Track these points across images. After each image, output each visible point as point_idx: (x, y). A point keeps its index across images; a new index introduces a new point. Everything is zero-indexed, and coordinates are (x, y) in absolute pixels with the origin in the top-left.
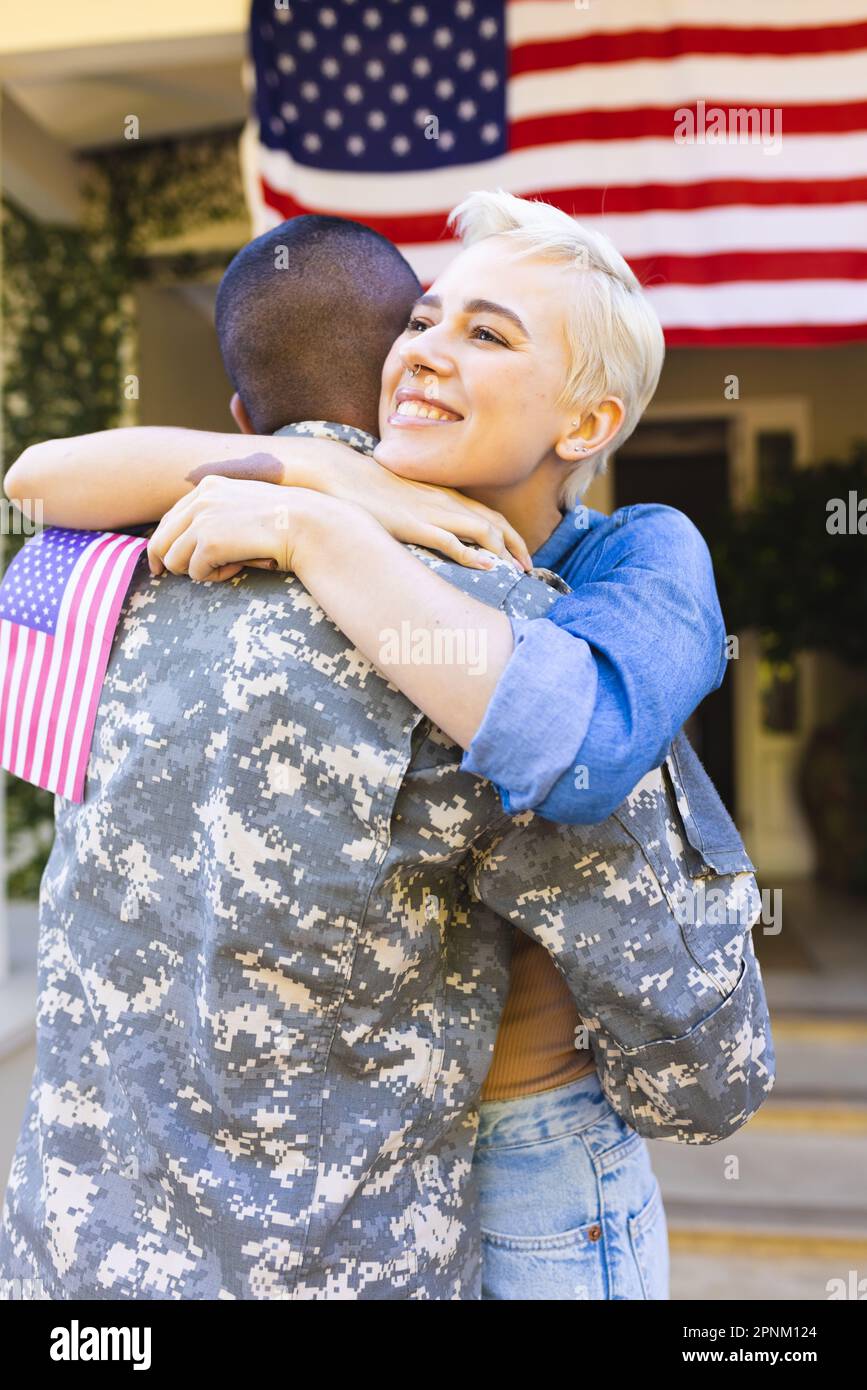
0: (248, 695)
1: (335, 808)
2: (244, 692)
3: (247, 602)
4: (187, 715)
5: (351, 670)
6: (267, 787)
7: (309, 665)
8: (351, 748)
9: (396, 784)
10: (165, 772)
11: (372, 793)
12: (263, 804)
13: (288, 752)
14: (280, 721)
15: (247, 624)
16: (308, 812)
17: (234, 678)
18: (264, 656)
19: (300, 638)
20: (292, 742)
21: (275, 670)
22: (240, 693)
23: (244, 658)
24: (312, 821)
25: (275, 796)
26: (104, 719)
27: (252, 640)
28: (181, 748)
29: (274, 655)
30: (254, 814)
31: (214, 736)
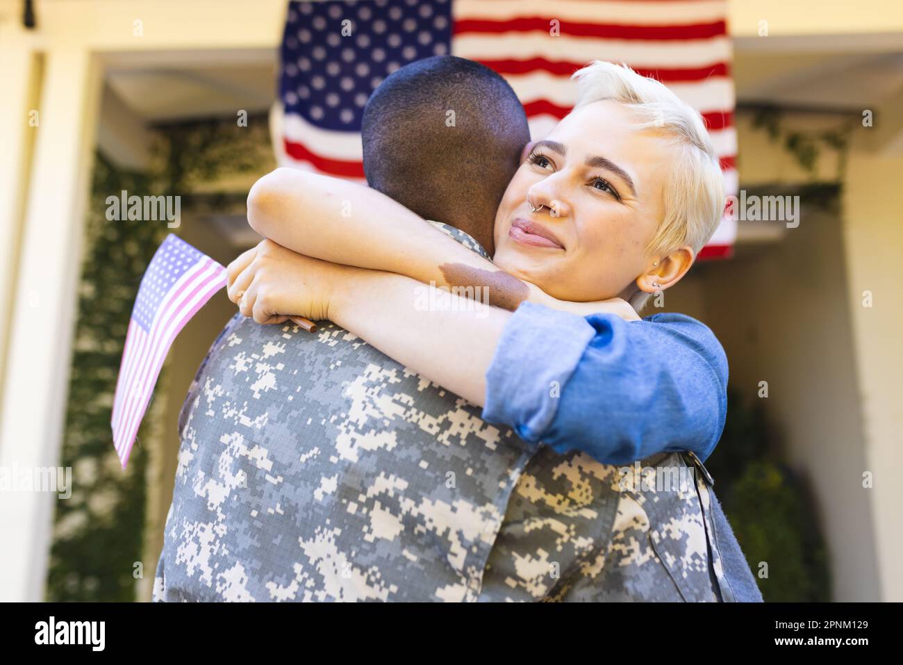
0: (359, 448)
1: (430, 555)
2: (356, 446)
3: (364, 365)
4: (303, 458)
5: (453, 431)
6: (370, 531)
7: (416, 425)
8: (450, 503)
9: (490, 540)
10: (278, 506)
11: (468, 546)
12: (364, 546)
13: (389, 503)
14: (383, 474)
15: (364, 384)
16: (405, 558)
17: (348, 431)
18: (376, 415)
19: (408, 402)
20: (391, 494)
21: (385, 429)
22: (352, 446)
23: (358, 414)
24: (409, 565)
25: (377, 540)
26: (225, 446)
27: (367, 400)
28: (293, 487)
29: (385, 415)
30: (356, 555)
31: (324, 480)
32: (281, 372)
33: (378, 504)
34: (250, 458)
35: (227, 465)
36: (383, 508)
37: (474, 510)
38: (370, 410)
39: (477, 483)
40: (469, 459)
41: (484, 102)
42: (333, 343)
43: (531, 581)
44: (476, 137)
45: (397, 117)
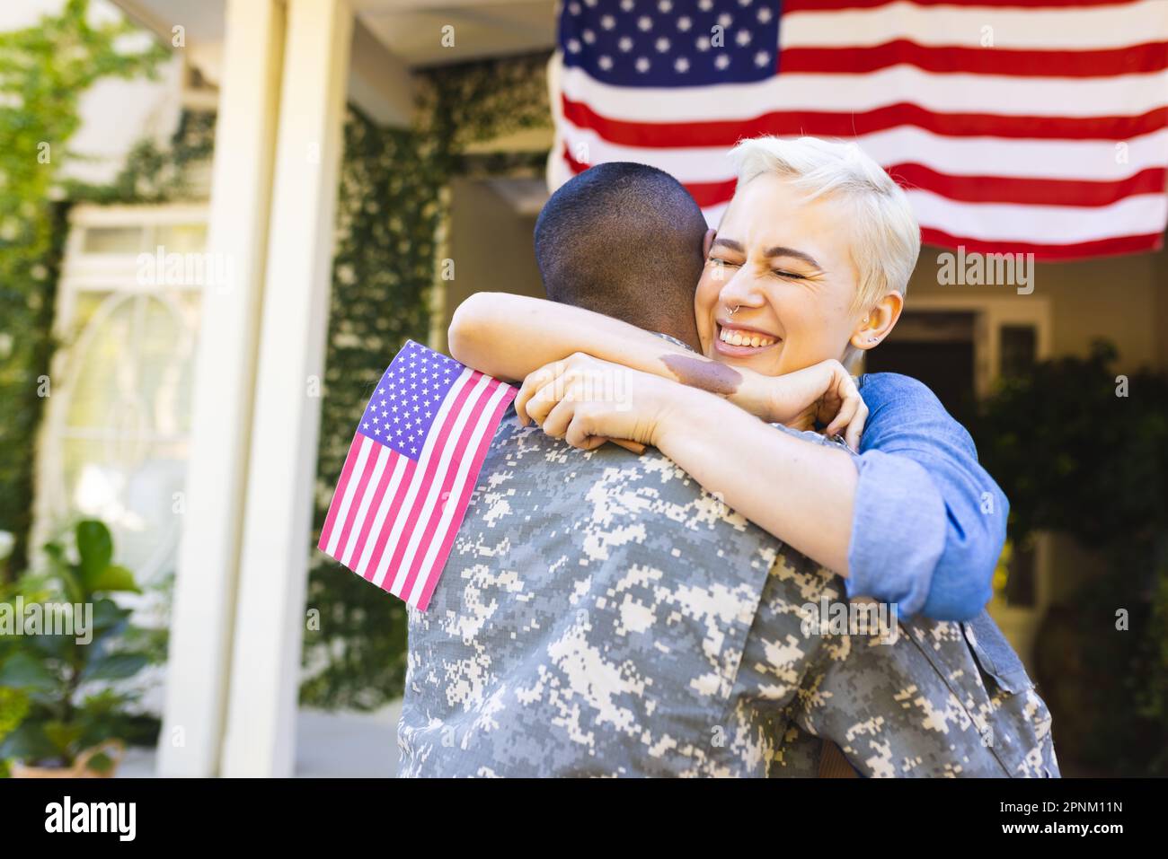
0: (608, 546)
2: (604, 544)
3: (601, 471)
4: (552, 569)
5: (701, 517)
6: (621, 625)
7: (663, 515)
8: (707, 589)
11: (724, 628)
12: (618, 641)
13: (641, 594)
15: (604, 487)
16: (657, 649)
17: (594, 533)
18: (622, 512)
19: (653, 494)
20: (645, 585)
21: (633, 522)
22: (600, 545)
23: (602, 515)
24: (662, 657)
25: (628, 633)
26: (467, 581)
27: (609, 500)
28: (547, 599)
29: (631, 510)
30: (610, 650)
31: (578, 585)
32: (513, 497)
33: (628, 597)
34: (499, 585)
35: (475, 598)
36: (634, 601)
37: (729, 592)
38: (614, 509)
39: (730, 564)
40: (718, 541)
41: (657, 200)
42: (563, 459)
43: (781, 667)
44: (657, 236)
45: (574, 235)
